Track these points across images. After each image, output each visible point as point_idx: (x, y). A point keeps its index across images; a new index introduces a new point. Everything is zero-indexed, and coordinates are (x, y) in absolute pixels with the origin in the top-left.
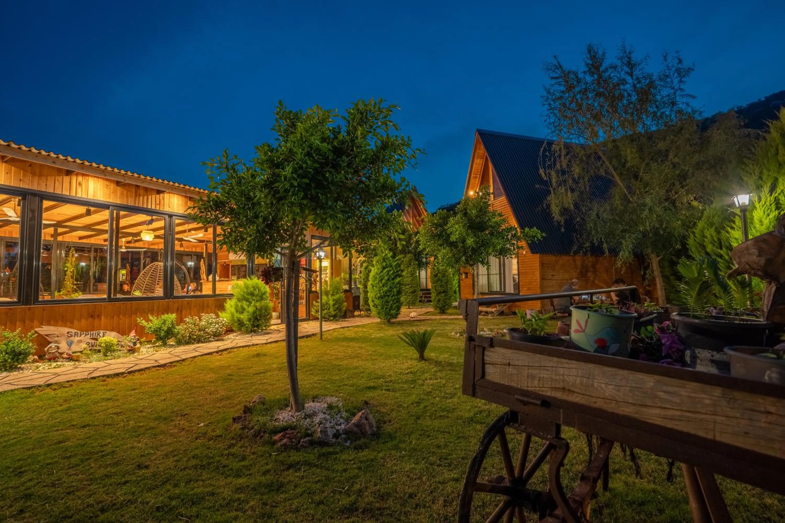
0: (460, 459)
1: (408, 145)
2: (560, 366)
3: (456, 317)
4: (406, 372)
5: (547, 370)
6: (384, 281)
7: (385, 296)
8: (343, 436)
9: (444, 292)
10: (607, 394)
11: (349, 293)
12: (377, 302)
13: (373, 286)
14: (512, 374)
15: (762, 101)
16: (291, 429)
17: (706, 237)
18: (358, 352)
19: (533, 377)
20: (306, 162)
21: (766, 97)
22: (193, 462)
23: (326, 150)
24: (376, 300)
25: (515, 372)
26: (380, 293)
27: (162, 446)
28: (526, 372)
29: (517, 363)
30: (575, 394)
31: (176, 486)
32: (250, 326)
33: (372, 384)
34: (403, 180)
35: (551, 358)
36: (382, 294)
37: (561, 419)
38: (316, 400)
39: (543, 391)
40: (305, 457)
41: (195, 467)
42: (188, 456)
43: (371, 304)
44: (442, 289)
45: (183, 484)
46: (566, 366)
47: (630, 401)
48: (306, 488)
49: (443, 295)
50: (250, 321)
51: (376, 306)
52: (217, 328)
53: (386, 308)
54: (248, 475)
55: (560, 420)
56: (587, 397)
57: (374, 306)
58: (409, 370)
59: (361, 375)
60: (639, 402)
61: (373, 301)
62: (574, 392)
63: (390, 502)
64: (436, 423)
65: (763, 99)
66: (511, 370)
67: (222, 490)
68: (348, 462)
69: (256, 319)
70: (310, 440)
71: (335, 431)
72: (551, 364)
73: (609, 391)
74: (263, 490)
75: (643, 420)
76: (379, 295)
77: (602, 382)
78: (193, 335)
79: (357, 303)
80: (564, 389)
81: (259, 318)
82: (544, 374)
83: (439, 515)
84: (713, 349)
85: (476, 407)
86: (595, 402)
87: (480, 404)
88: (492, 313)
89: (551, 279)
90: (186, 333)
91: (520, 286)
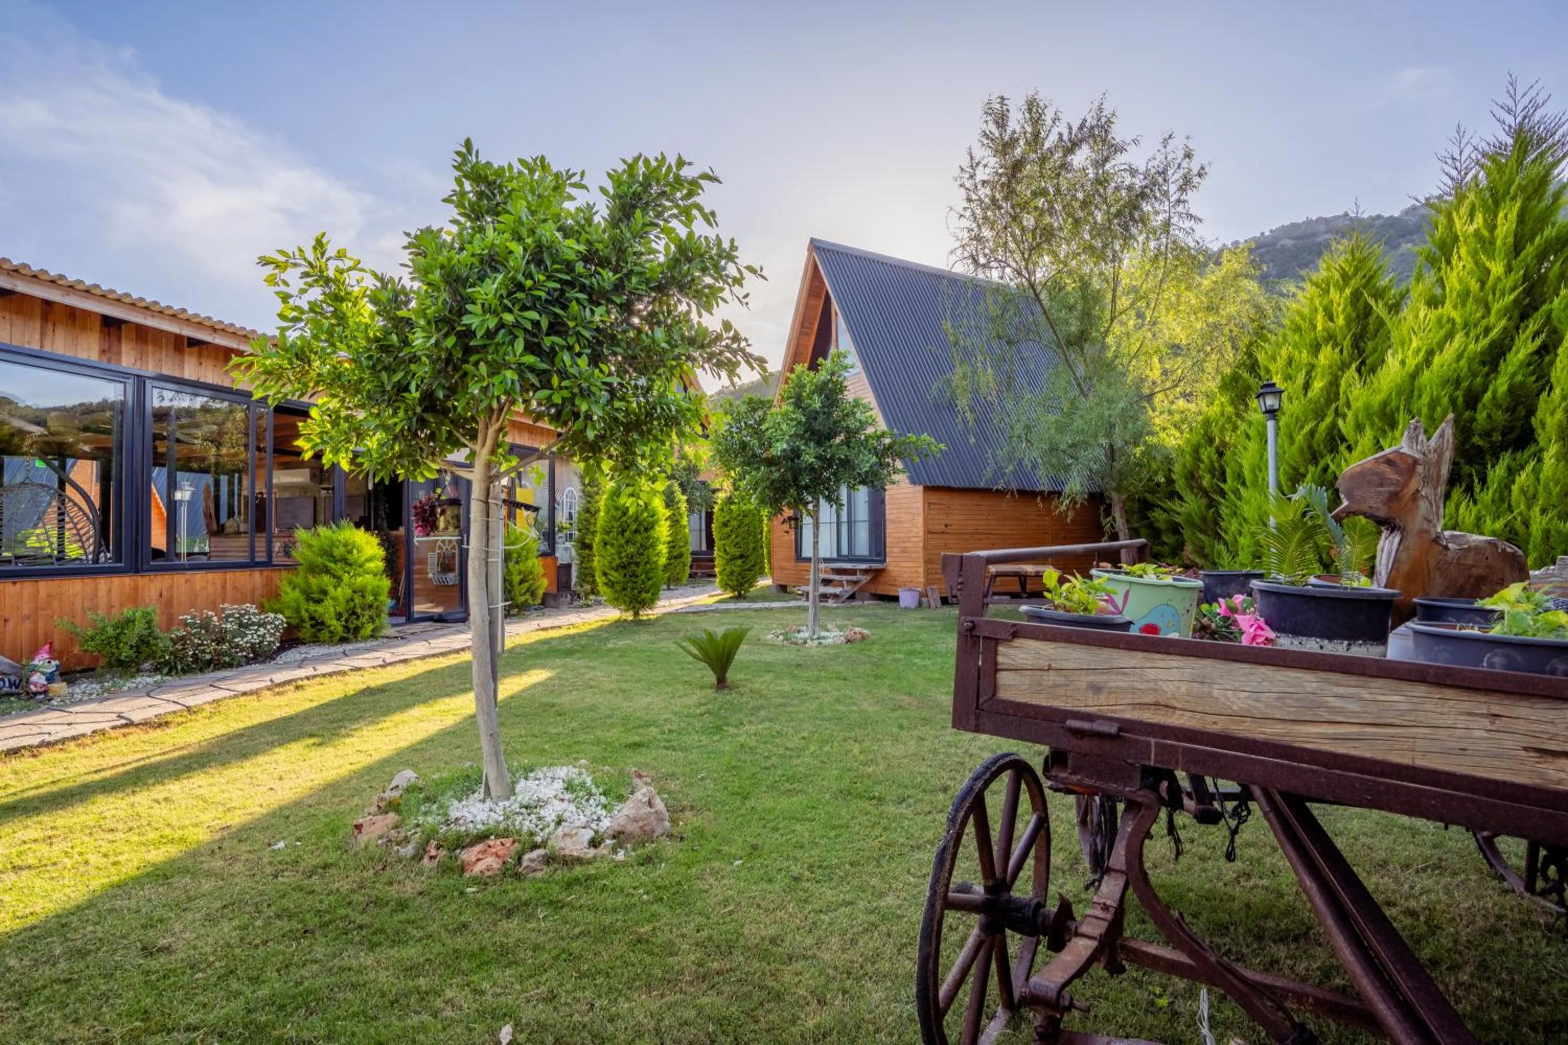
0: (847, 866)
1: (731, 258)
2: (1148, 665)
3: (766, 605)
4: (698, 711)
5: (1125, 674)
6: (627, 534)
7: (629, 563)
8: (608, 842)
9: (741, 556)
10: (1235, 708)
11: (549, 559)
12: (614, 575)
13: (606, 544)
14: (1056, 686)
15: (1266, 238)
16: (498, 836)
17: (1202, 462)
18: (588, 676)
19: (1096, 689)
20: (529, 276)
21: (1271, 231)
22: (284, 925)
23: (572, 256)
24: (613, 573)
25: (1061, 680)
26: (621, 558)
27: (190, 899)
28: (1084, 680)
29: (1065, 665)
30: (1178, 712)
31: (255, 980)
32: (340, 629)
33: (637, 739)
34: (727, 326)
35: (1133, 653)
36: (624, 560)
37: (1153, 756)
38: (532, 775)
39: (1115, 711)
40: (540, 889)
41: (291, 936)
42: (264, 916)
43: (600, 579)
44: (737, 552)
45: (270, 974)
46: (1162, 664)
47: (1278, 716)
48: (558, 951)
49: (739, 562)
50: (339, 620)
51: (611, 584)
52: (264, 636)
53: (633, 589)
54: (420, 940)
55: (1149, 758)
56: (1199, 716)
57: (606, 584)
58: (703, 709)
59: (608, 721)
60: (1292, 717)
61: (605, 574)
62: (1175, 708)
63: (738, 957)
64: (785, 803)
65: (1267, 233)
66: (1052, 677)
67: (372, 975)
68: (631, 891)
69: (354, 613)
70: (544, 856)
71: (592, 833)
72: (1133, 663)
73: (1239, 702)
74: (464, 965)
75: (1297, 745)
76: (618, 561)
77: (1228, 687)
78: (203, 651)
79: (564, 579)
80: (1157, 704)
81: (359, 611)
82: (1118, 682)
83: (836, 968)
84: (1322, 636)
85: (849, 770)
86: (1215, 723)
87: (856, 764)
88: (835, 596)
89: (943, 533)
90: (184, 649)
91: (888, 544)
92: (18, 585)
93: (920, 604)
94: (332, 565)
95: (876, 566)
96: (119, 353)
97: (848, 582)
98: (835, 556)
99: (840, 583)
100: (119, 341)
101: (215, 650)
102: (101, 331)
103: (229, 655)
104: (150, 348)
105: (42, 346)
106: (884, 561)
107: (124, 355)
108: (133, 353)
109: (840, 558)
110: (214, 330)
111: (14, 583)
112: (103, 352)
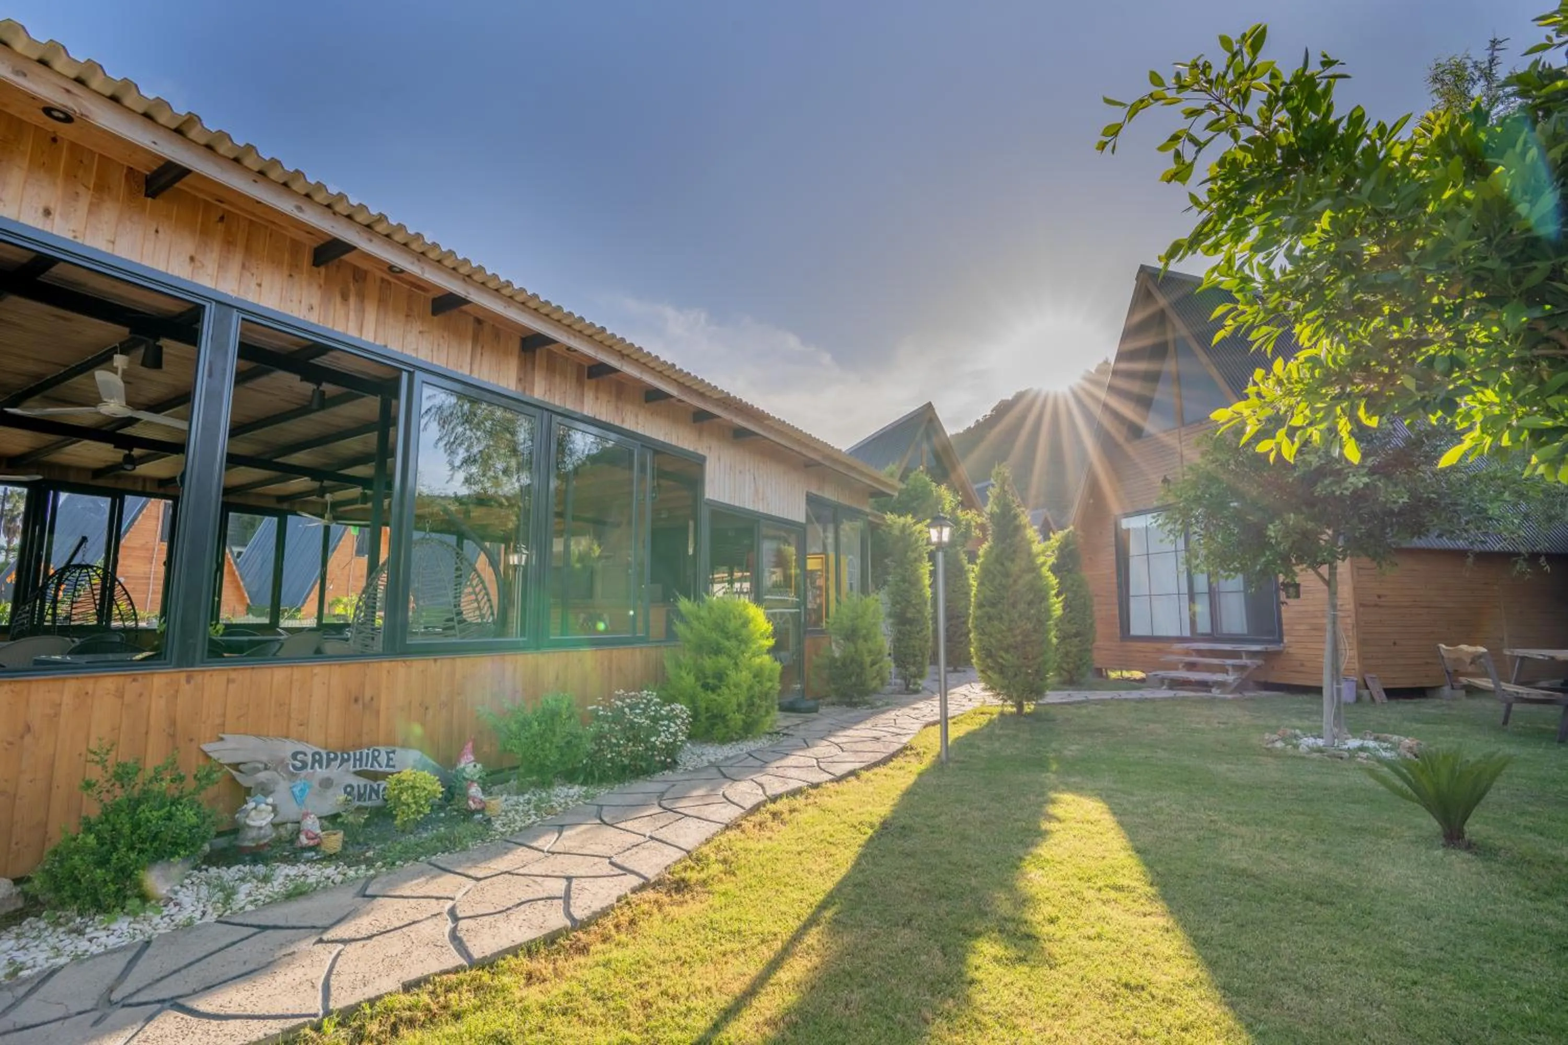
50: (738, 712)
69: (753, 704)
78: (620, 754)
81: (757, 701)
88: (1222, 685)
89: (1376, 605)
90: (600, 750)
91: (1284, 621)
92: (439, 663)
93: (1359, 699)
94: (727, 643)
95: (1272, 648)
96: (533, 384)
97: (1234, 666)
98: (1187, 633)
99: (1223, 669)
100: (533, 369)
101: (632, 752)
102: (519, 357)
103: (646, 760)
104: (557, 379)
105: (471, 371)
106: (1281, 641)
107: (537, 385)
108: (543, 383)
109: (1195, 637)
110: (622, 356)
111: (435, 660)
112: (520, 380)
